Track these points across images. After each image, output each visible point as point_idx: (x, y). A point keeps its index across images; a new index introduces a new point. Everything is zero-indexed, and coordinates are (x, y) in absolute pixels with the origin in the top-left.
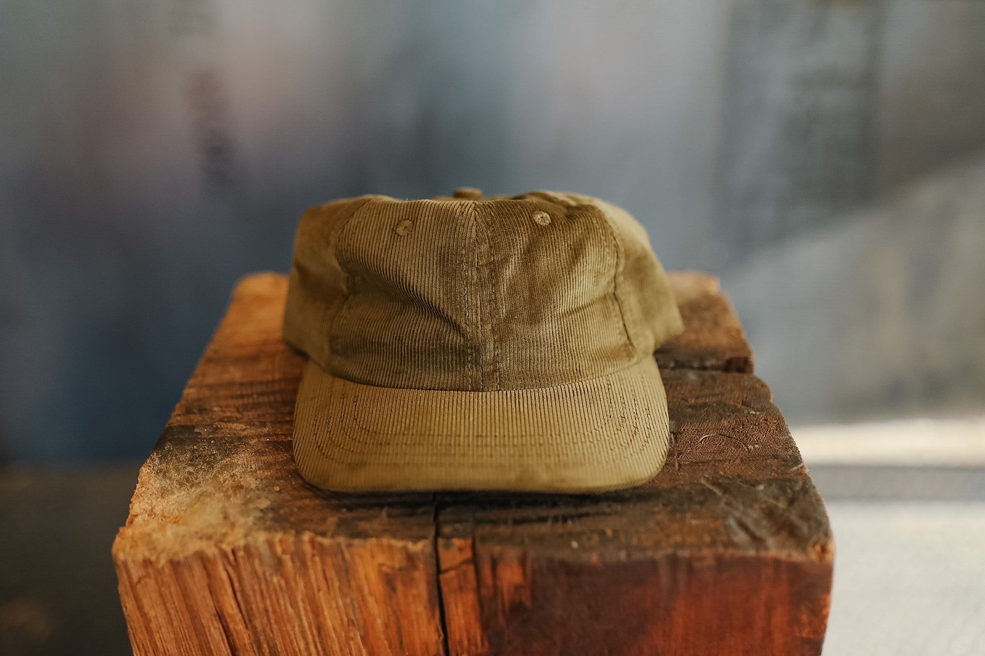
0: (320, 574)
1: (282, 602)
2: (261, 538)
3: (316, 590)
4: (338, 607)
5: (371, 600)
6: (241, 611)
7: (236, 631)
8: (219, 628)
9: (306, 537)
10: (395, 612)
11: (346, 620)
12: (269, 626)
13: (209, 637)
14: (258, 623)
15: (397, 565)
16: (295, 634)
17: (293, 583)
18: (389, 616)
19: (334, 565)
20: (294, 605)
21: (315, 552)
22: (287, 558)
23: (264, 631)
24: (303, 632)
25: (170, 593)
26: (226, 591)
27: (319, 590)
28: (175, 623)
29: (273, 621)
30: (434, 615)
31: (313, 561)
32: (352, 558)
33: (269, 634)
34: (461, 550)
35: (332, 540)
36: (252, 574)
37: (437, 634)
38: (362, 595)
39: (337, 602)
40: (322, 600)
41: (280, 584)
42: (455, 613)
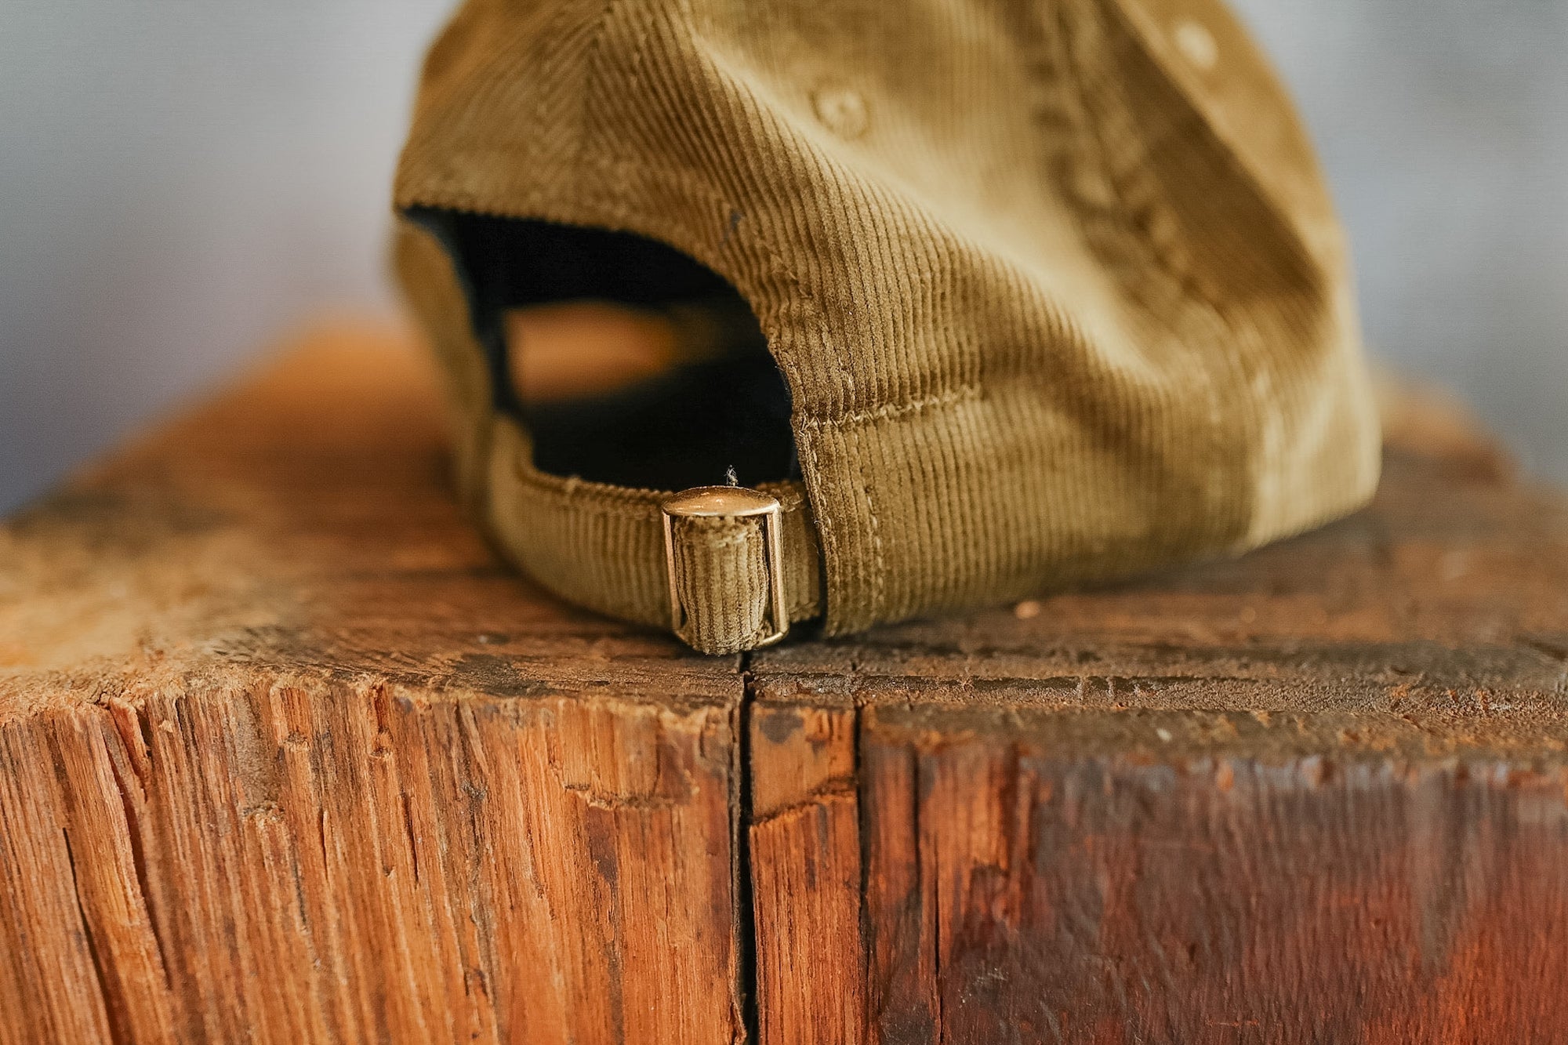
0: (396, 811)
1: (275, 900)
2: (234, 681)
3: (379, 869)
4: (438, 924)
5: (537, 904)
6: (155, 927)
7: (135, 990)
8: (87, 979)
9: (362, 686)
10: (606, 947)
11: (460, 970)
12: (232, 979)
13: (55, 1003)
14: (201, 967)
15: (624, 794)
16: (307, 1011)
18: (587, 964)
19: (435, 780)
20: (312, 912)
21: (385, 739)
22: (300, 751)
23: (219, 997)
24: (331, 1007)
27: (387, 871)
29: (245, 964)
31: (379, 767)
32: (495, 763)
33: (232, 1008)
34: (818, 743)
35: (435, 697)
36: (195, 802)
37: (726, 1027)
38: (514, 892)
39: (437, 911)
40: (396, 901)
41: (274, 839)
42: (786, 960)
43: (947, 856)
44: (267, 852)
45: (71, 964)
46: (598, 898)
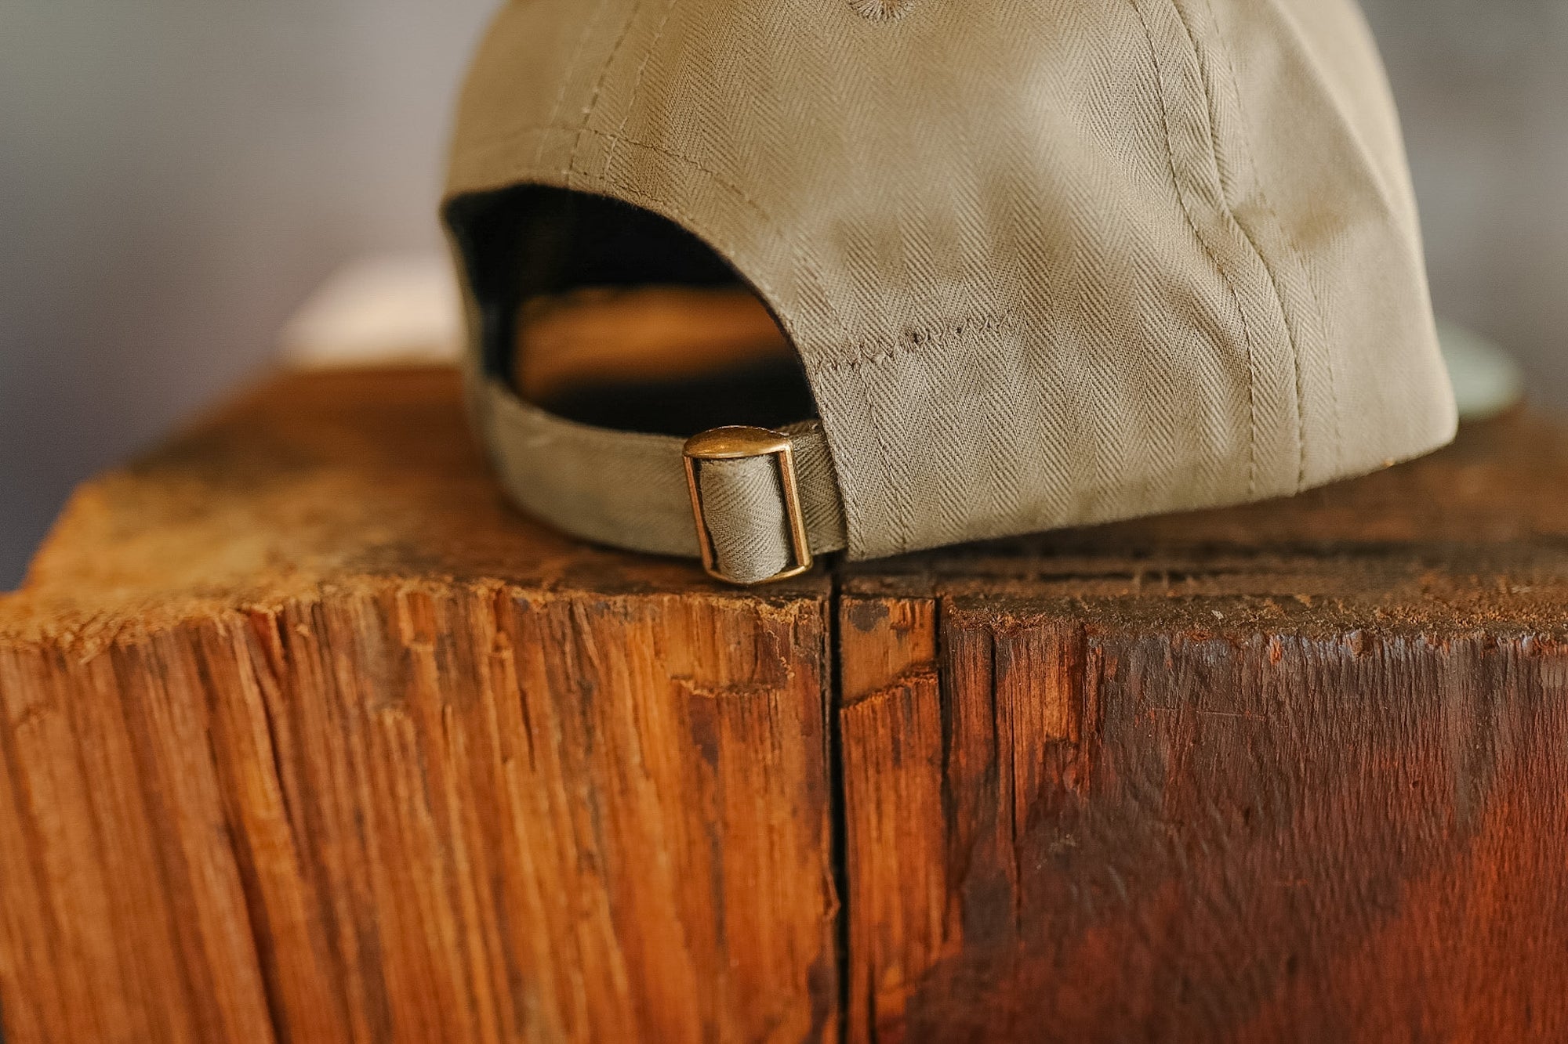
0: (513, 705)
1: (402, 790)
2: (363, 588)
3: (497, 759)
4: (553, 811)
5: (645, 788)
6: (289, 818)
7: (273, 878)
8: (227, 870)
9: (482, 589)
10: (709, 828)
11: (572, 852)
12: (361, 868)
13: (197, 896)
14: (332, 857)
15: (724, 682)
16: (431, 896)
17: (436, 733)
18: (690, 843)
19: (551, 675)
20: (436, 802)
21: (503, 638)
22: (426, 651)
23: (349, 883)
24: (453, 892)
25: (106, 759)
26: (253, 742)
27: (505, 760)
28: (114, 858)
29: (374, 852)
30: (817, 837)
31: (498, 664)
32: (605, 656)
33: (361, 894)
34: (901, 631)
35: (550, 597)
36: (328, 701)
37: (821, 898)
38: (623, 777)
39: (552, 797)
40: (513, 789)
41: (401, 734)
42: (874, 834)
43: (1022, 730)
44: (394, 744)
45: (212, 857)
46: (701, 781)
